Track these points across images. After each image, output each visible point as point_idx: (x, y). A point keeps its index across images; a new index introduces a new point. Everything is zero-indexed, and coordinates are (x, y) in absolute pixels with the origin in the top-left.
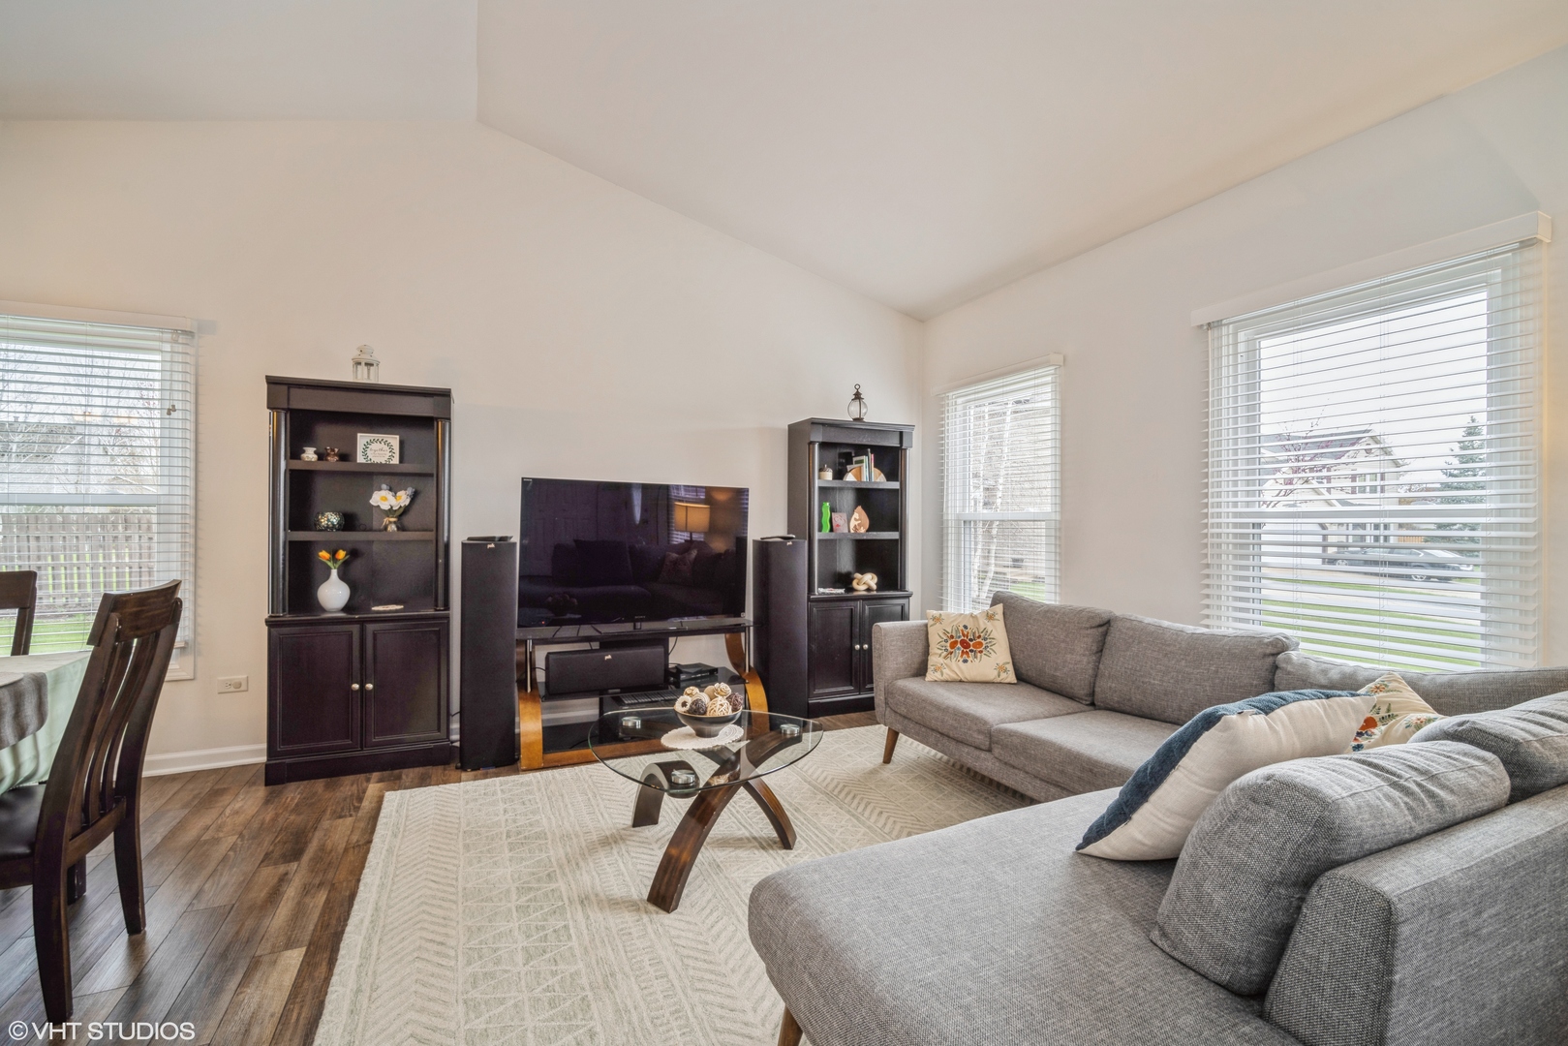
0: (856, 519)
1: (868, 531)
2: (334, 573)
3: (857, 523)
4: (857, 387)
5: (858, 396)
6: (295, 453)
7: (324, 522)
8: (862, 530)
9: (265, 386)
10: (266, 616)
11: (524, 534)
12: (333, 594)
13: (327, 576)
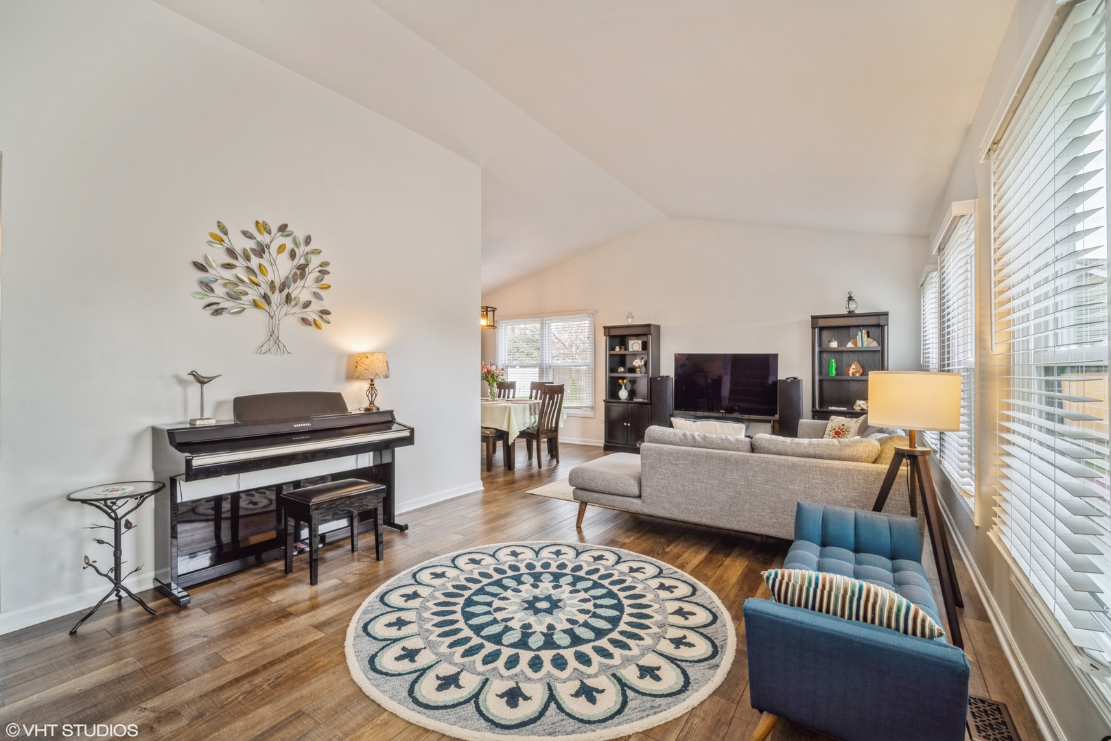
0: (853, 369)
1: (861, 375)
2: (623, 387)
3: (854, 371)
4: (850, 293)
5: (850, 298)
6: (612, 349)
7: (619, 370)
8: (858, 375)
9: (603, 329)
10: (604, 398)
11: (675, 376)
12: (623, 394)
13: (621, 388)
